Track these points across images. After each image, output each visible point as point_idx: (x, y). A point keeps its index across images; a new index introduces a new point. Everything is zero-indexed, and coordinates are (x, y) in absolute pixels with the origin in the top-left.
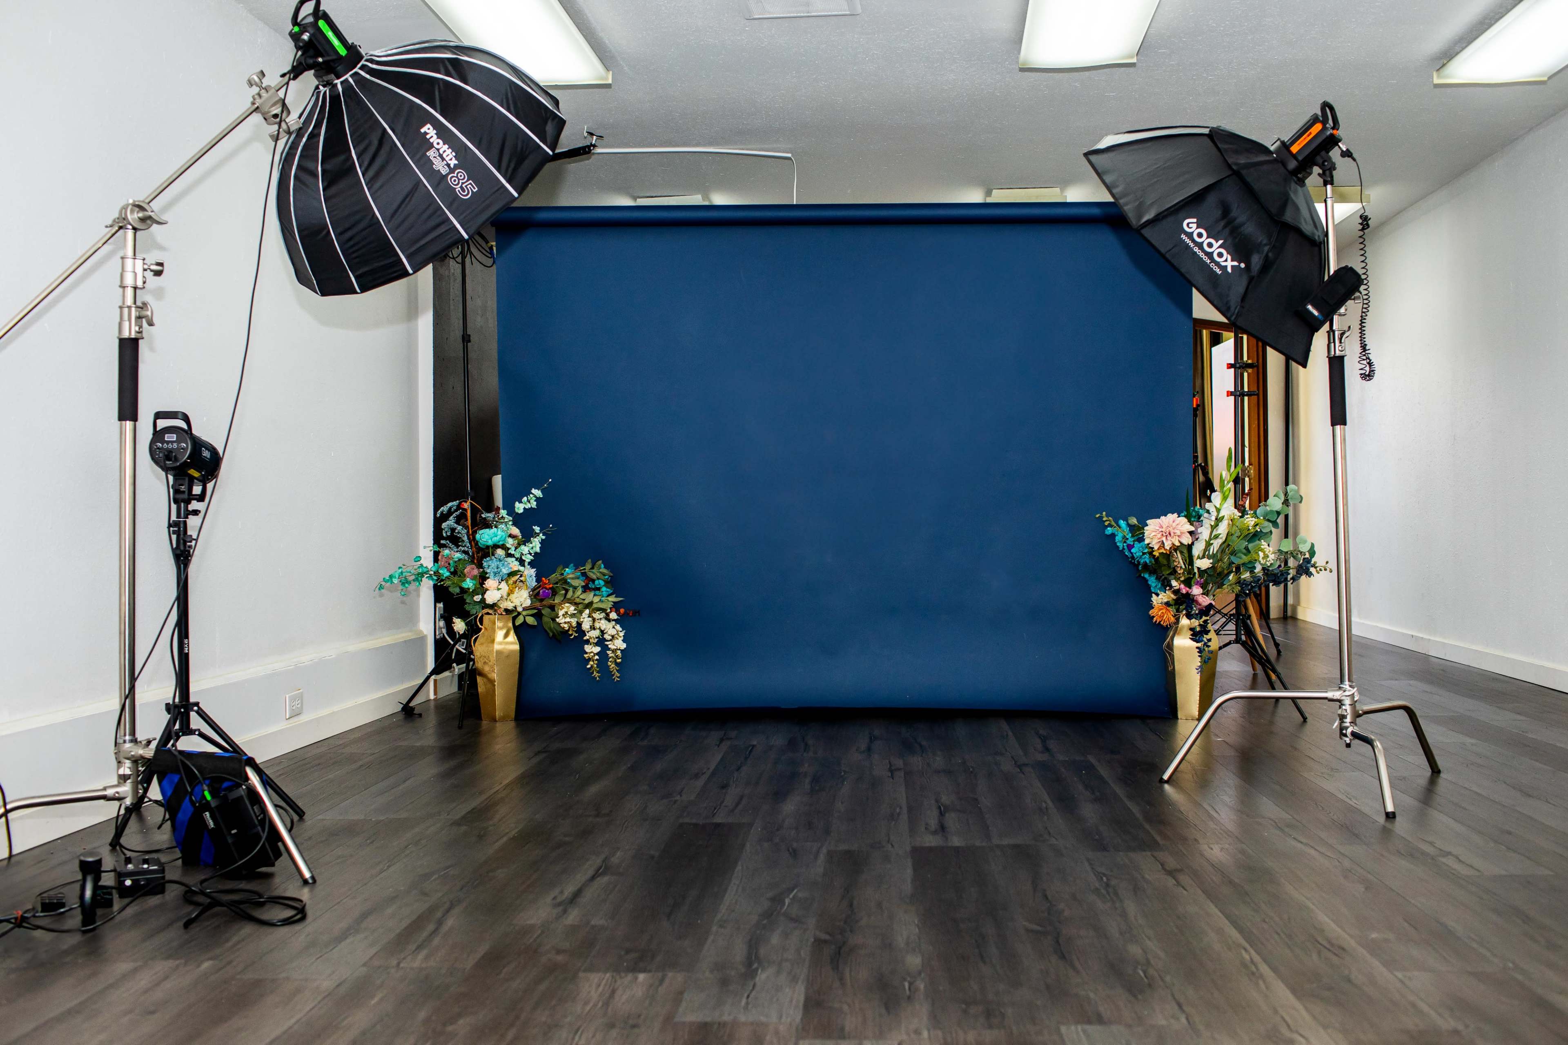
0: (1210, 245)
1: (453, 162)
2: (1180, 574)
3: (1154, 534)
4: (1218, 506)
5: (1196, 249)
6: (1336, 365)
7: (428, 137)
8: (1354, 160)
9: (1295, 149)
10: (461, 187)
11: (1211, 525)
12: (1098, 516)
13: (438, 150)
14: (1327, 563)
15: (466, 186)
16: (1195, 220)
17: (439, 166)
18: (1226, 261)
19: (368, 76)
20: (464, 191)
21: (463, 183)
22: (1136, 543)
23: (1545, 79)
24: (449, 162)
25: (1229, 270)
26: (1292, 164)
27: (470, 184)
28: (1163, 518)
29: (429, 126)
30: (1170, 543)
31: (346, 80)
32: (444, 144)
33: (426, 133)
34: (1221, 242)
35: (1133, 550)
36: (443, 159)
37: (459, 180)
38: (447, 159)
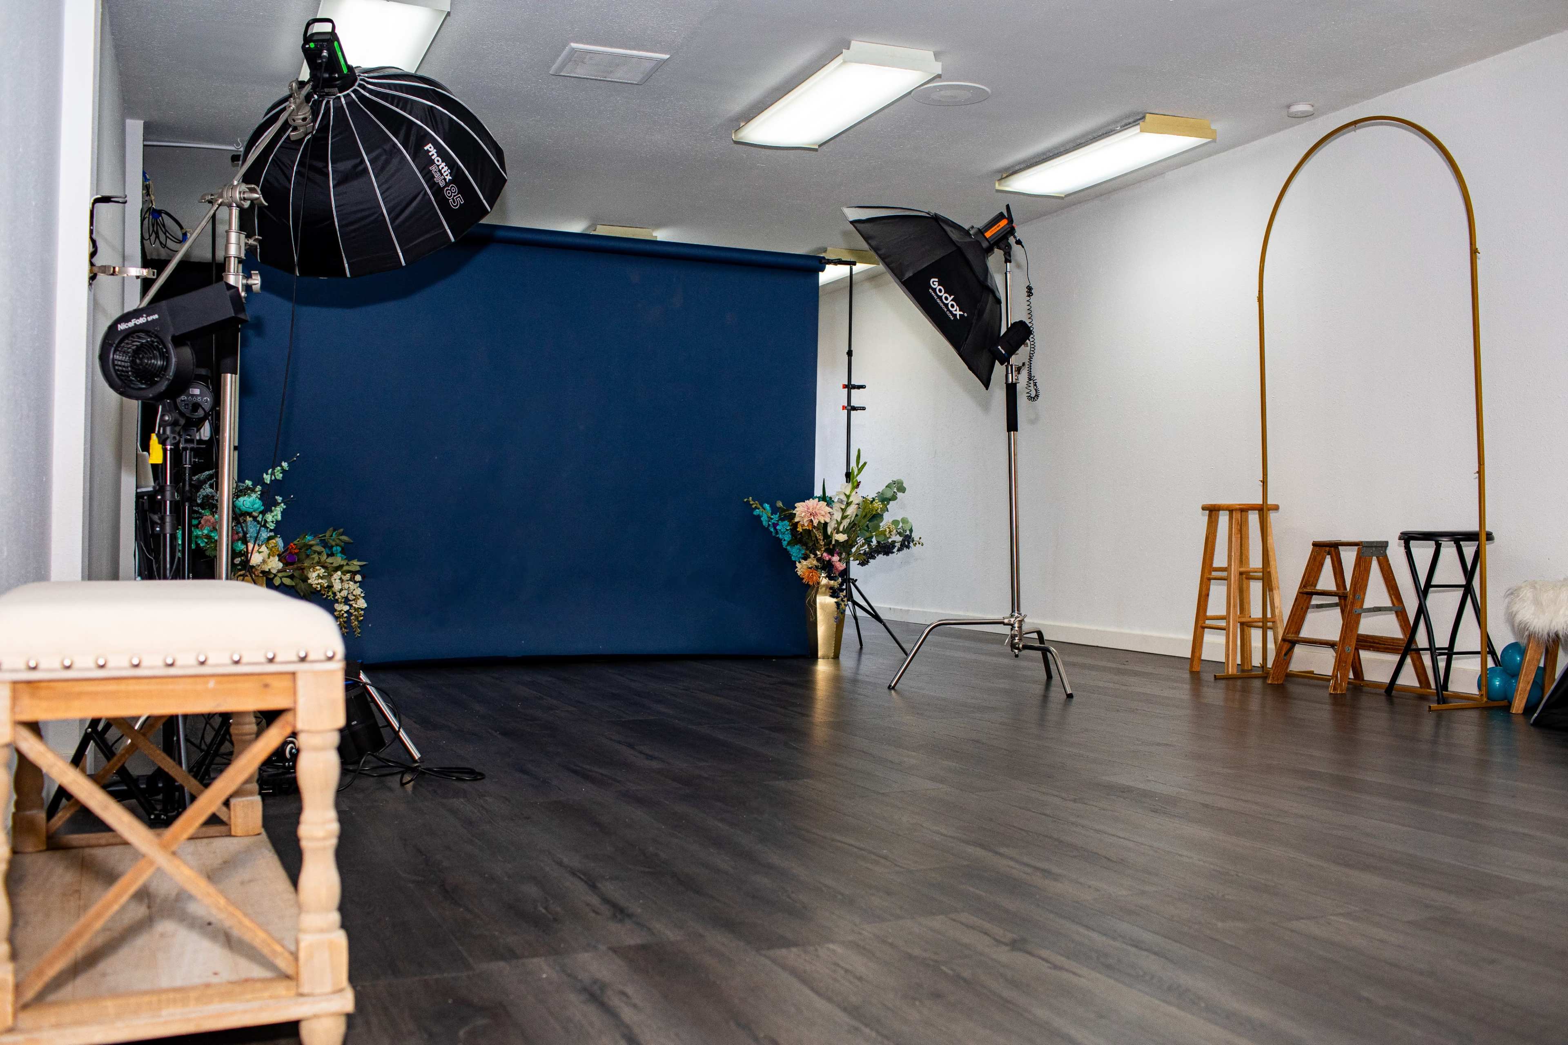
0: (946, 299)
1: (449, 178)
2: (821, 545)
3: (803, 514)
4: (848, 494)
5: (939, 301)
6: (1011, 390)
7: (430, 154)
8: (1023, 247)
9: (988, 234)
10: (453, 199)
11: (841, 508)
12: (745, 500)
13: (438, 166)
14: (920, 538)
15: (456, 198)
16: (937, 280)
17: (437, 178)
18: (956, 310)
19: (367, 95)
20: (455, 203)
21: (454, 196)
22: (780, 521)
23: (1063, 196)
24: (446, 177)
25: (958, 317)
26: (985, 245)
27: (459, 197)
28: (807, 502)
29: (430, 145)
30: (818, 521)
31: (348, 95)
32: (442, 162)
33: (428, 151)
34: (952, 297)
35: (778, 527)
36: (442, 175)
37: (452, 192)
38: (445, 174)
